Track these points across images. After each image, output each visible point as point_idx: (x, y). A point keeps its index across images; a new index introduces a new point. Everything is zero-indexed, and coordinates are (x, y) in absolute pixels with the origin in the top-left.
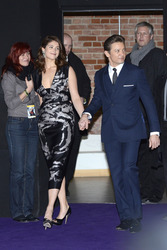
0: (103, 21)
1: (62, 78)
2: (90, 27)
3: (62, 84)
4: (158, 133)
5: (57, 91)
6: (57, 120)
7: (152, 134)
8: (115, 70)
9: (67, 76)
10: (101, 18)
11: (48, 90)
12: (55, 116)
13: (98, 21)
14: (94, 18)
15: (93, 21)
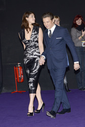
1: (36, 34)
3: (36, 37)
4: (78, 62)
5: (34, 41)
6: (33, 57)
7: (75, 63)
8: (50, 31)
11: (29, 41)
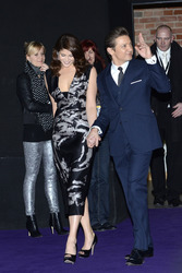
0: (176, 13)
1: (83, 81)
2: (162, 19)
3: (83, 87)
5: (76, 95)
6: (76, 130)
8: (121, 69)
9: (88, 78)
10: (174, 10)
12: (74, 125)
13: (170, 13)
14: (166, 9)
15: (166, 13)
